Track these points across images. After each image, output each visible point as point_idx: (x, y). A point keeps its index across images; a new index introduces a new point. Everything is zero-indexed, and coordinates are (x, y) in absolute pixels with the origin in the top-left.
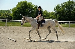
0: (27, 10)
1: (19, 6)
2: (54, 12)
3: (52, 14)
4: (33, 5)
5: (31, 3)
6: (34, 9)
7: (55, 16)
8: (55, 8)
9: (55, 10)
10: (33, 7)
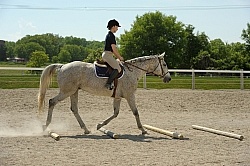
0: (161, 38)
1: (140, 29)
2: (243, 42)
3: (237, 50)
4: (179, 23)
5: (174, 19)
6: (182, 35)
7: (244, 54)
8: (244, 31)
9: (245, 36)
10: (179, 28)
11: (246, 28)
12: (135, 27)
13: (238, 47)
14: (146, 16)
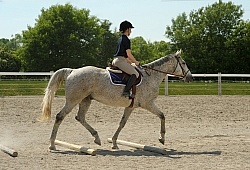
0: (72, 36)
1: (47, 24)
2: (168, 40)
3: (161, 50)
4: (93, 18)
5: (87, 13)
6: (97, 32)
8: (168, 28)
9: (170, 33)
10: (93, 24)
11: (171, 24)
12: (40, 22)
13: (163, 47)
14: (53, 9)
